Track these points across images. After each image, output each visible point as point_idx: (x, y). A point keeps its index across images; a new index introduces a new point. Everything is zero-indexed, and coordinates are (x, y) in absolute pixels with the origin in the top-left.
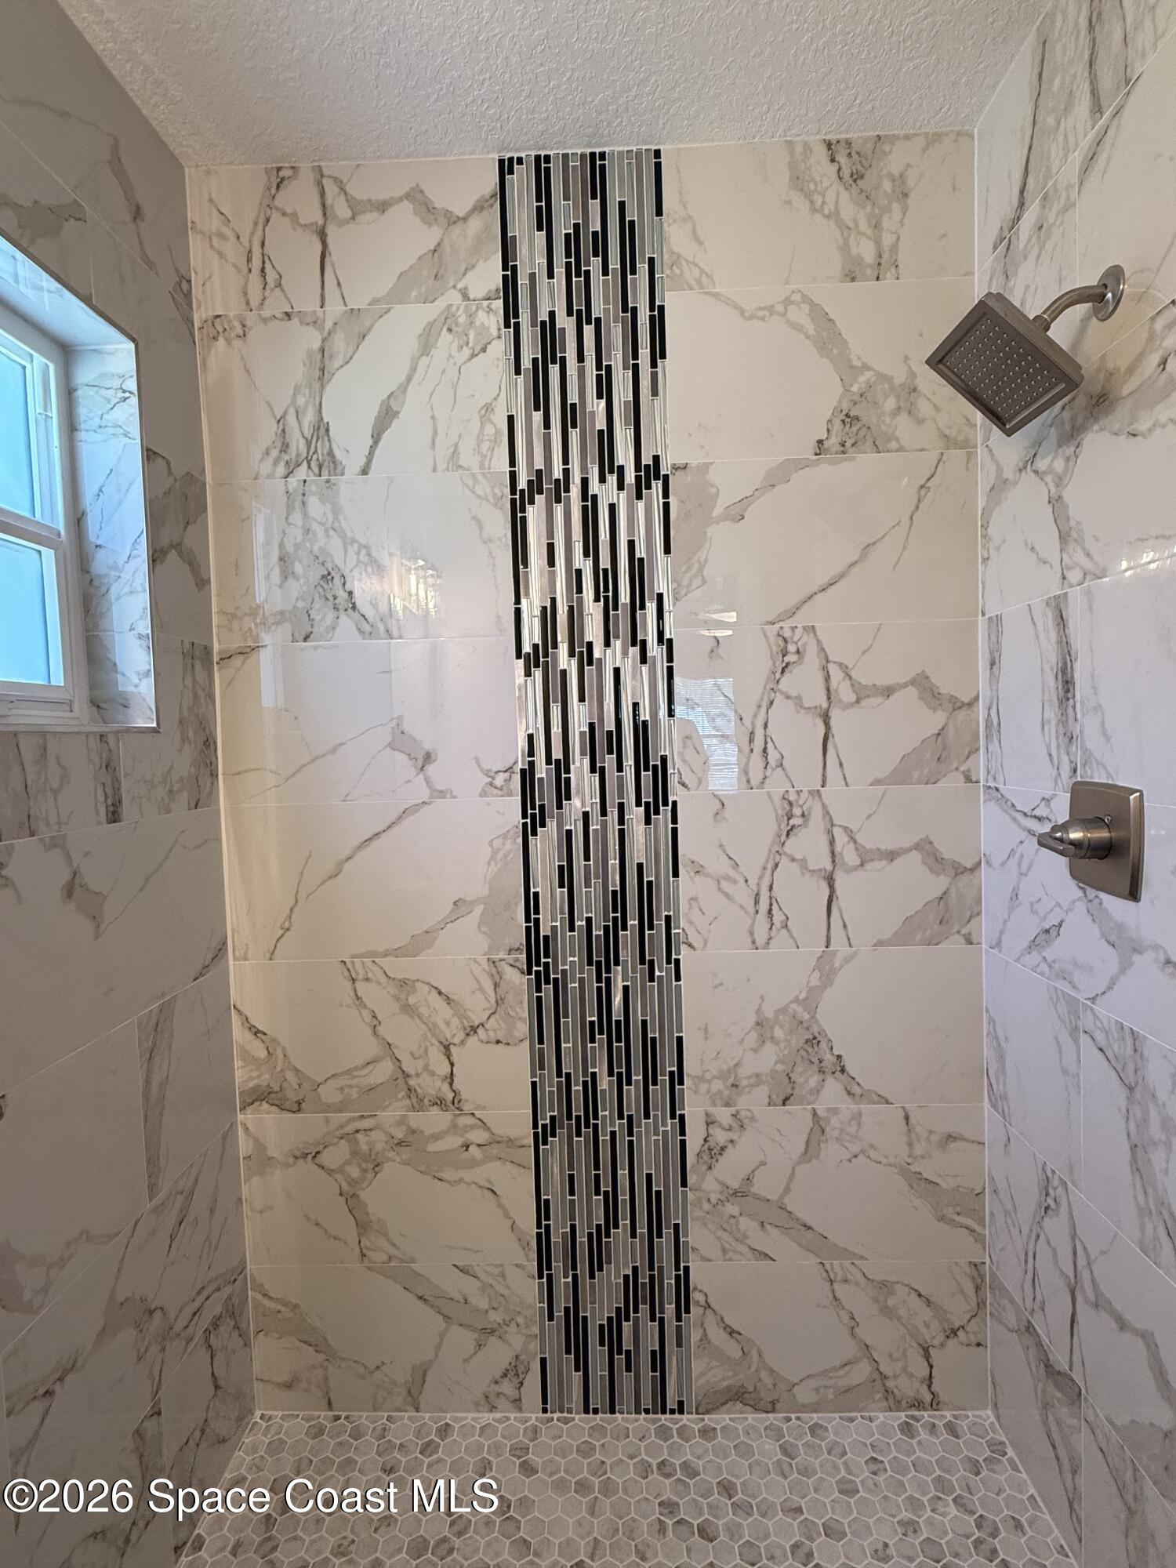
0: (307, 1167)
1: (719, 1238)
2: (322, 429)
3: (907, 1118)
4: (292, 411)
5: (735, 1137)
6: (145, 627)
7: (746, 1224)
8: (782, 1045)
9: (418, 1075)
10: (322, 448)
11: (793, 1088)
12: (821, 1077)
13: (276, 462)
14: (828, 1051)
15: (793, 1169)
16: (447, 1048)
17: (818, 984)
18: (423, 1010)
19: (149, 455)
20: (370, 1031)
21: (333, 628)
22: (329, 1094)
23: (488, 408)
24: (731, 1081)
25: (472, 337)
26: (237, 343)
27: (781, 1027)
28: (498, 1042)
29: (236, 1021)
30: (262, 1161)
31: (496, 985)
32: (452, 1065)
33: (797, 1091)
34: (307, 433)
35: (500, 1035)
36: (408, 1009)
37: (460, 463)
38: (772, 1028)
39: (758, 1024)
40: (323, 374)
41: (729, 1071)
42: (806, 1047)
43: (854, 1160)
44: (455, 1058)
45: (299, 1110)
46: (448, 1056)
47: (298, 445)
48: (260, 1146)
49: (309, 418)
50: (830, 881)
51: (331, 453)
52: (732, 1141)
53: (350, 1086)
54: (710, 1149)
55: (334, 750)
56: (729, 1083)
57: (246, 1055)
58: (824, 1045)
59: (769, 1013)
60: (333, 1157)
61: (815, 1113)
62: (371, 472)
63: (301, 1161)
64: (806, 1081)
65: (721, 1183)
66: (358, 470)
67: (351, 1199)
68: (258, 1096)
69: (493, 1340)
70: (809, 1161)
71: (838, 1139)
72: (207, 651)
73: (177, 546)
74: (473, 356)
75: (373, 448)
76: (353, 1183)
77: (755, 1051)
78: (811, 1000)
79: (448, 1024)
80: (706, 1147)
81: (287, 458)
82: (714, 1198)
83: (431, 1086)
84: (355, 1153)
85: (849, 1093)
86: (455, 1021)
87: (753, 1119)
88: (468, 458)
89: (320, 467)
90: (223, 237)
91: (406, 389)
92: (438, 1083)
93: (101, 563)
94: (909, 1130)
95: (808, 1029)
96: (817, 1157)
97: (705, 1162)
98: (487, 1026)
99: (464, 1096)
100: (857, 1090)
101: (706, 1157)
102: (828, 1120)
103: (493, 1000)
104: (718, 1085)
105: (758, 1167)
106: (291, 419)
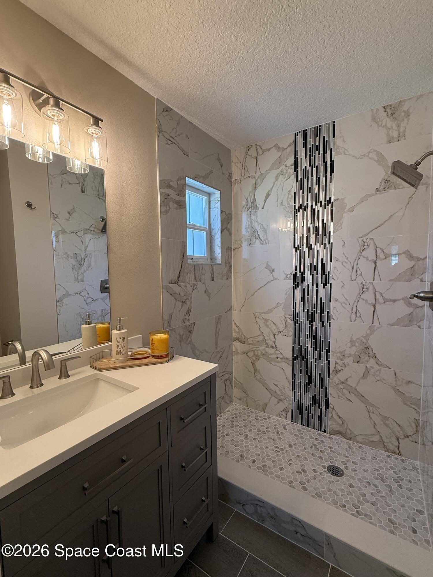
0: (245, 355)
1: (337, 393)
2: (255, 200)
3: (395, 374)
4: (249, 197)
5: (343, 368)
6: (220, 245)
7: (345, 391)
8: (358, 348)
9: (268, 340)
10: (254, 204)
11: (360, 359)
12: (369, 358)
13: (246, 208)
14: (371, 351)
15: (359, 380)
16: (274, 335)
17: (369, 333)
18: (269, 326)
19: (222, 211)
20: (258, 329)
21: (255, 243)
22: (250, 341)
23: (290, 191)
24: (343, 354)
25: (287, 175)
26: (239, 184)
27: (358, 343)
28: (285, 336)
29: (233, 323)
30: (237, 353)
31: (286, 323)
32: (275, 339)
33: (361, 360)
34: (252, 201)
35: (286, 334)
36: (267, 326)
37: (283, 204)
38: (355, 343)
39: (351, 341)
40: (255, 188)
41: (342, 352)
42: (365, 349)
43: (378, 382)
44: (276, 338)
45: (244, 343)
46: (274, 337)
47: (250, 204)
48: (237, 349)
49: (252, 198)
50: (374, 307)
51: (256, 205)
52: (342, 369)
53: (254, 340)
54: (336, 370)
55: (254, 268)
56: (342, 355)
57: (235, 331)
58: (370, 350)
59: (354, 339)
60: (251, 354)
61: (366, 367)
62: (264, 208)
63: (244, 354)
64: (364, 358)
65: (338, 379)
66: (261, 208)
67: (253, 364)
68: (237, 339)
69: (281, 402)
70: (364, 379)
71: (373, 375)
72: (231, 248)
73: (226, 228)
74: (287, 179)
75: (265, 203)
76: (254, 361)
77: (350, 348)
78: (367, 337)
79: (275, 330)
80: (335, 369)
81: (247, 207)
82: (337, 383)
83: (271, 343)
84: (254, 354)
85: (377, 364)
86: (276, 330)
87: (348, 365)
88: (285, 203)
89: (254, 208)
90: (237, 163)
91: (272, 190)
92: (272, 343)
93: (213, 233)
94: (396, 377)
95: (365, 344)
96: (367, 378)
97: (334, 373)
98: (283, 331)
99: (277, 346)
100: (379, 363)
101: (335, 372)
102: (370, 370)
103: (285, 326)
104: (339, 355)
105: (349, 378)
106: (249, 199)
